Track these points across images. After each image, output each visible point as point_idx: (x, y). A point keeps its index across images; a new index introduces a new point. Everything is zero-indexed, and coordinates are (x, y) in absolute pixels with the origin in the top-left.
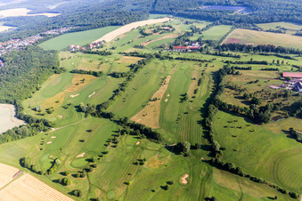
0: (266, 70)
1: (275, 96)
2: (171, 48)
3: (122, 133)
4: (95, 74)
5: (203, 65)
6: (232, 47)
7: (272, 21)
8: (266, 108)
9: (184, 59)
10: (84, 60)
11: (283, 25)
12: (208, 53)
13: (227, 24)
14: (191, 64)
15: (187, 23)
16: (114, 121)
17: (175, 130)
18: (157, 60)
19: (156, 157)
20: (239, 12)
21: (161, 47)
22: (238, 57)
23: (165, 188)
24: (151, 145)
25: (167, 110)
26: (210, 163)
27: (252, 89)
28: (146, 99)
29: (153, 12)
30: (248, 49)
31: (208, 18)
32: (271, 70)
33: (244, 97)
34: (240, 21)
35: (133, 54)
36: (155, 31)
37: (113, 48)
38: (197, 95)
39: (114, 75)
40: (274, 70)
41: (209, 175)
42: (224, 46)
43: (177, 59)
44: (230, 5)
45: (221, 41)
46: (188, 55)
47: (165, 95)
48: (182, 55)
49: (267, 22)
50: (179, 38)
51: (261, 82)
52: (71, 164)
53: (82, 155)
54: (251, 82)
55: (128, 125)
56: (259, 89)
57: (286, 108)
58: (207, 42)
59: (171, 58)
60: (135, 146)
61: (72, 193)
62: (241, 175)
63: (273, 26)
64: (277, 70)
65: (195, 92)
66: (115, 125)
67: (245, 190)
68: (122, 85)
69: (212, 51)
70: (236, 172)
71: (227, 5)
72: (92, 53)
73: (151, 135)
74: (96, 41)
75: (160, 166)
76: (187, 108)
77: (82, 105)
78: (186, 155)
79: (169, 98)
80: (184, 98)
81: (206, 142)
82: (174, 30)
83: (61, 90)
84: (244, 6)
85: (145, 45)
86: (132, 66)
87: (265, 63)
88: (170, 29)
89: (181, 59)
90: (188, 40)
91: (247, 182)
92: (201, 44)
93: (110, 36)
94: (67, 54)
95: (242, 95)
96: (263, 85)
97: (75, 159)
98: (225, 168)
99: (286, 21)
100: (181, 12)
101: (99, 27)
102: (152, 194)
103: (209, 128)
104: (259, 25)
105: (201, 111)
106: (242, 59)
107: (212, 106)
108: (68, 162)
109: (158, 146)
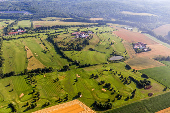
1: (76, 41)
2: (6, 34)
3: (31, 77)
5: (37, 38)
8: (78, 45)
9: (23, 38)
11: (52, 18)
12: (32, 33)
13: (25, 20)
16: (17, 75)
18: (6, 41)
19: (59, 76)
22: (48, 32)
24: (51, 74)
25: (42, 59)
26: (80, 68)
27: (67, 41)
28: (24, 60)
30: (49, 28)
32: (66, 33)
34: (32, 18)
38: (49, 49)
41: (83, 71)
46: (24, 36)
47: (33, 54)
51: (68, 38)
52: (21, 101)
53: (22, 95)
54: (65, 39)
55: (29, 73)
57: (83, 44)
58: (26, 28)
60: (44, 78)
61: (44, 106)
62: (91, 66)
64: (68, 33)
65: (46, 48)
66: (20, 77)
67: (96, 69)
69: (34, 32)
70: (89, 66)
71: (15, 11)
75: (65, 78)
76: (51, 55)
78: (69, 70)
79: (37, 54)
80: (45, 52)
81: (71, 63)
87: (62, 32)
95: (66, 44)
96: (70, 39)
97: (20, 99)
98: (86, 66)
99: (52, 16)
102: (75, 85)
105: (57, 54)
106: (51, 32)
107: (61, 50)
108: (19, 102)
109: (55, 73)
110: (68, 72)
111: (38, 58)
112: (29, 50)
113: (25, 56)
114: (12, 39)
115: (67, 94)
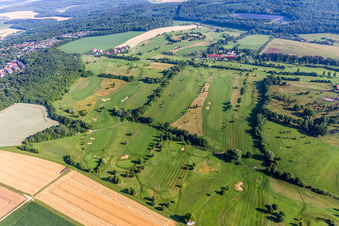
0: (316, 81)
1: (330, 109)
2: (204, 56)
3: (165, 138)
4: (125, 79)
5: (244, 74)
6: (274, 57)
7: (317, 31)
8: (321, 120)
9: (222, 68)
10: (110, 64)
11: (329, 36)
12: (246, 63)
13: (263, 33)
14: (230, 72)
15: (218, 31)
16: (154, 127)
17: (221, 138)
18: (191, 68)
19: (204, 164)
20: (277, 20)
21: (192, 55)
22: (282, 67)
23: (221, 193)
24: (197, 151)
25: (210, 117)
27: (303, 101)
28: (185, 106)
29: (178, 18)
30: (293, 60)
31: (241, 27)
32: (322, 81)
33: (295, 108)
34: (279, 31)
35: (162, 61)
36: (183, 38)
37: (140, 54)
38: (241, 104)
39: (146, 81)
40: (326, 82)
41: (265, 184)
42: (264, 56)
43: (213, 67)
44: (265, 13)
45: (260, 50)
46: (226, 64)
47: (205, 103)
48: (218, 64)
49: (310, 32)
50: (213, 46)
51: (312, 93)
52: (117, 165)
53: (126, 157)
54: (301, 94)
55: (169, 130)
56: (311, 101)
58: (244, 51)
59: (206, 66)
60: (180, 152)
61: (125, 191)
62: (301, 186)
63: (318, 37)
64: (329, 82)
65: (239, 101)
66: (155, 130)
67: (307, 201)
68: (157, 91)
69: (251, 61)
70: (295, 182)
71: (261, 13)
72: (118, 58)
73: (196, 142)
74: (120, 46)
75: (211, 172)
76: (232, 117)
77: (117, 109)
78: (237, 164)
79: (211, 106)
80: (227, 106)
81: (258, 152)
82: (204, 37)
83: (91, 94)
84: (282, 14)
85: (174, 52)
86: (164, 73)
87: (314, 75)
88: (199, 37)
89: (218, 67)
90: (222, 49)
91: (309, 193)
92: (237, 53)
93: (134, 42)
94: (90, 58)
95: (292, 106)
96: (315, 97)
97: (119, 160)
98: (283, 178)
99: (332, 32)
100: (209, 19)
101: (121, 31)
102: (208, 198)
103: (259, 138)
104: (301, 36)
105: (248, 120)
106: (287, 70)
107: (260, 116)
108: (113, 163)
109: (205, 153)
110: (231, 165)
111: (205, 114)
112: (206, 94)
113: (192, 100)
114: (202, 65)
115: (176, 200)
